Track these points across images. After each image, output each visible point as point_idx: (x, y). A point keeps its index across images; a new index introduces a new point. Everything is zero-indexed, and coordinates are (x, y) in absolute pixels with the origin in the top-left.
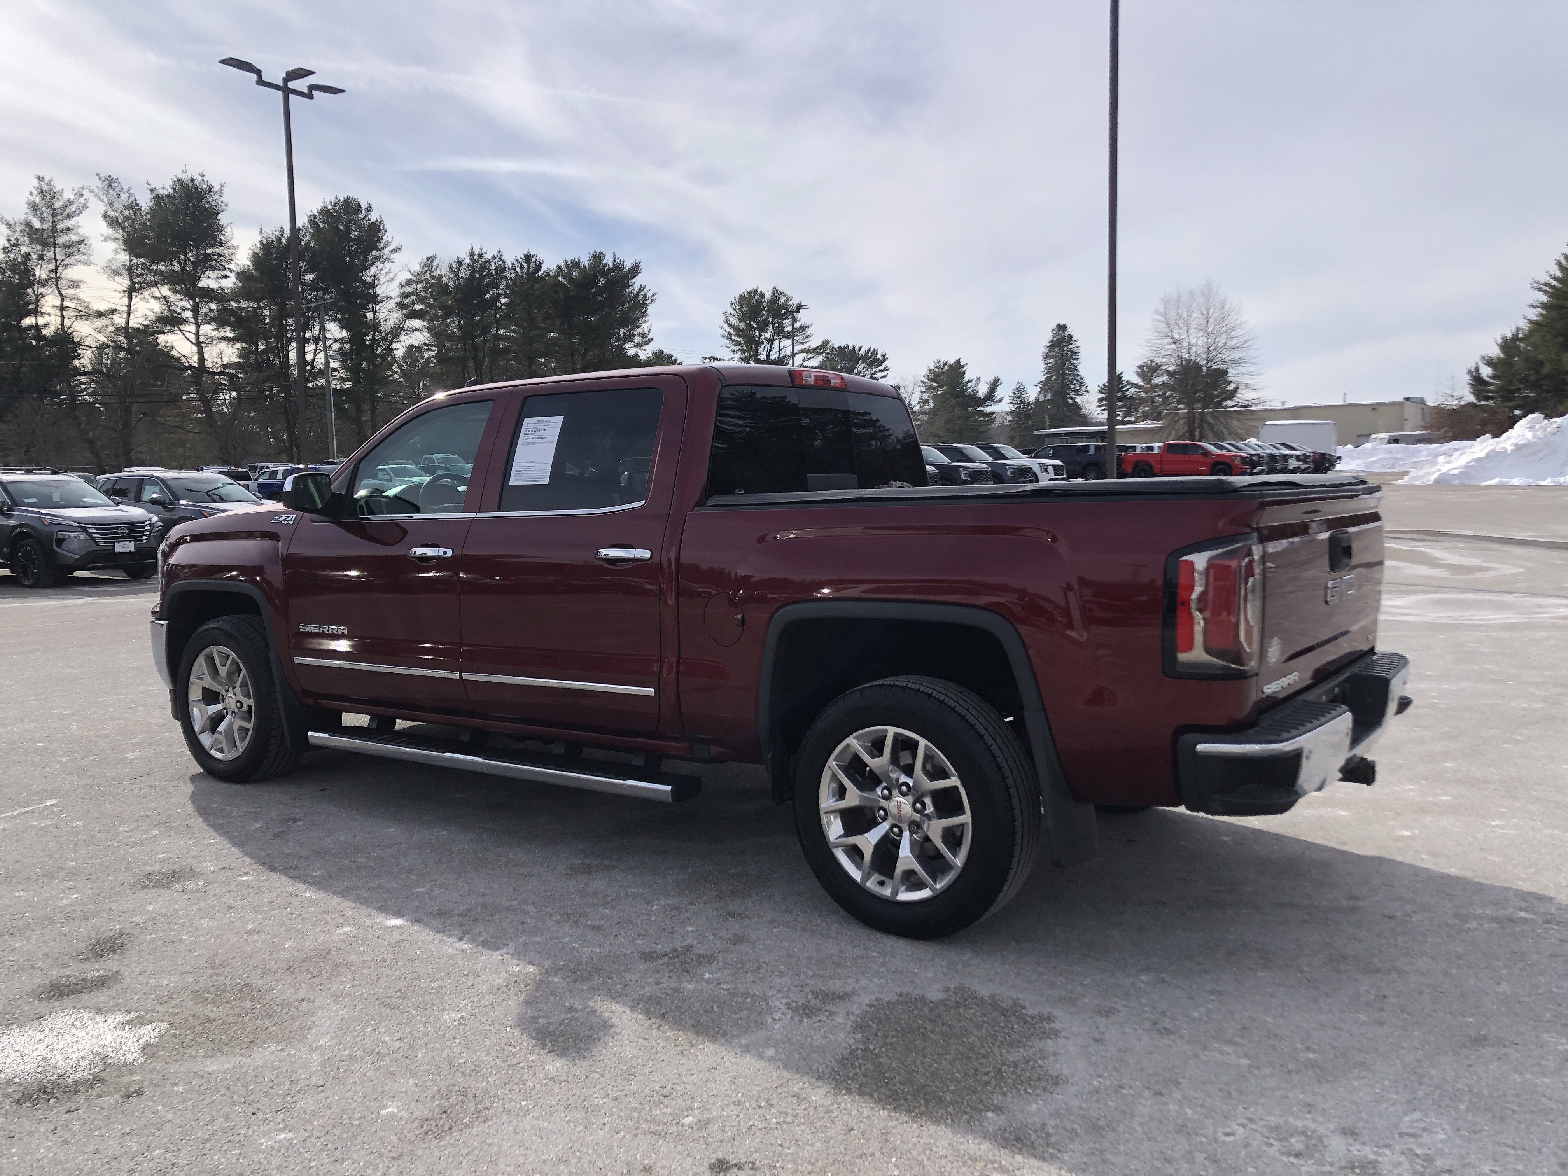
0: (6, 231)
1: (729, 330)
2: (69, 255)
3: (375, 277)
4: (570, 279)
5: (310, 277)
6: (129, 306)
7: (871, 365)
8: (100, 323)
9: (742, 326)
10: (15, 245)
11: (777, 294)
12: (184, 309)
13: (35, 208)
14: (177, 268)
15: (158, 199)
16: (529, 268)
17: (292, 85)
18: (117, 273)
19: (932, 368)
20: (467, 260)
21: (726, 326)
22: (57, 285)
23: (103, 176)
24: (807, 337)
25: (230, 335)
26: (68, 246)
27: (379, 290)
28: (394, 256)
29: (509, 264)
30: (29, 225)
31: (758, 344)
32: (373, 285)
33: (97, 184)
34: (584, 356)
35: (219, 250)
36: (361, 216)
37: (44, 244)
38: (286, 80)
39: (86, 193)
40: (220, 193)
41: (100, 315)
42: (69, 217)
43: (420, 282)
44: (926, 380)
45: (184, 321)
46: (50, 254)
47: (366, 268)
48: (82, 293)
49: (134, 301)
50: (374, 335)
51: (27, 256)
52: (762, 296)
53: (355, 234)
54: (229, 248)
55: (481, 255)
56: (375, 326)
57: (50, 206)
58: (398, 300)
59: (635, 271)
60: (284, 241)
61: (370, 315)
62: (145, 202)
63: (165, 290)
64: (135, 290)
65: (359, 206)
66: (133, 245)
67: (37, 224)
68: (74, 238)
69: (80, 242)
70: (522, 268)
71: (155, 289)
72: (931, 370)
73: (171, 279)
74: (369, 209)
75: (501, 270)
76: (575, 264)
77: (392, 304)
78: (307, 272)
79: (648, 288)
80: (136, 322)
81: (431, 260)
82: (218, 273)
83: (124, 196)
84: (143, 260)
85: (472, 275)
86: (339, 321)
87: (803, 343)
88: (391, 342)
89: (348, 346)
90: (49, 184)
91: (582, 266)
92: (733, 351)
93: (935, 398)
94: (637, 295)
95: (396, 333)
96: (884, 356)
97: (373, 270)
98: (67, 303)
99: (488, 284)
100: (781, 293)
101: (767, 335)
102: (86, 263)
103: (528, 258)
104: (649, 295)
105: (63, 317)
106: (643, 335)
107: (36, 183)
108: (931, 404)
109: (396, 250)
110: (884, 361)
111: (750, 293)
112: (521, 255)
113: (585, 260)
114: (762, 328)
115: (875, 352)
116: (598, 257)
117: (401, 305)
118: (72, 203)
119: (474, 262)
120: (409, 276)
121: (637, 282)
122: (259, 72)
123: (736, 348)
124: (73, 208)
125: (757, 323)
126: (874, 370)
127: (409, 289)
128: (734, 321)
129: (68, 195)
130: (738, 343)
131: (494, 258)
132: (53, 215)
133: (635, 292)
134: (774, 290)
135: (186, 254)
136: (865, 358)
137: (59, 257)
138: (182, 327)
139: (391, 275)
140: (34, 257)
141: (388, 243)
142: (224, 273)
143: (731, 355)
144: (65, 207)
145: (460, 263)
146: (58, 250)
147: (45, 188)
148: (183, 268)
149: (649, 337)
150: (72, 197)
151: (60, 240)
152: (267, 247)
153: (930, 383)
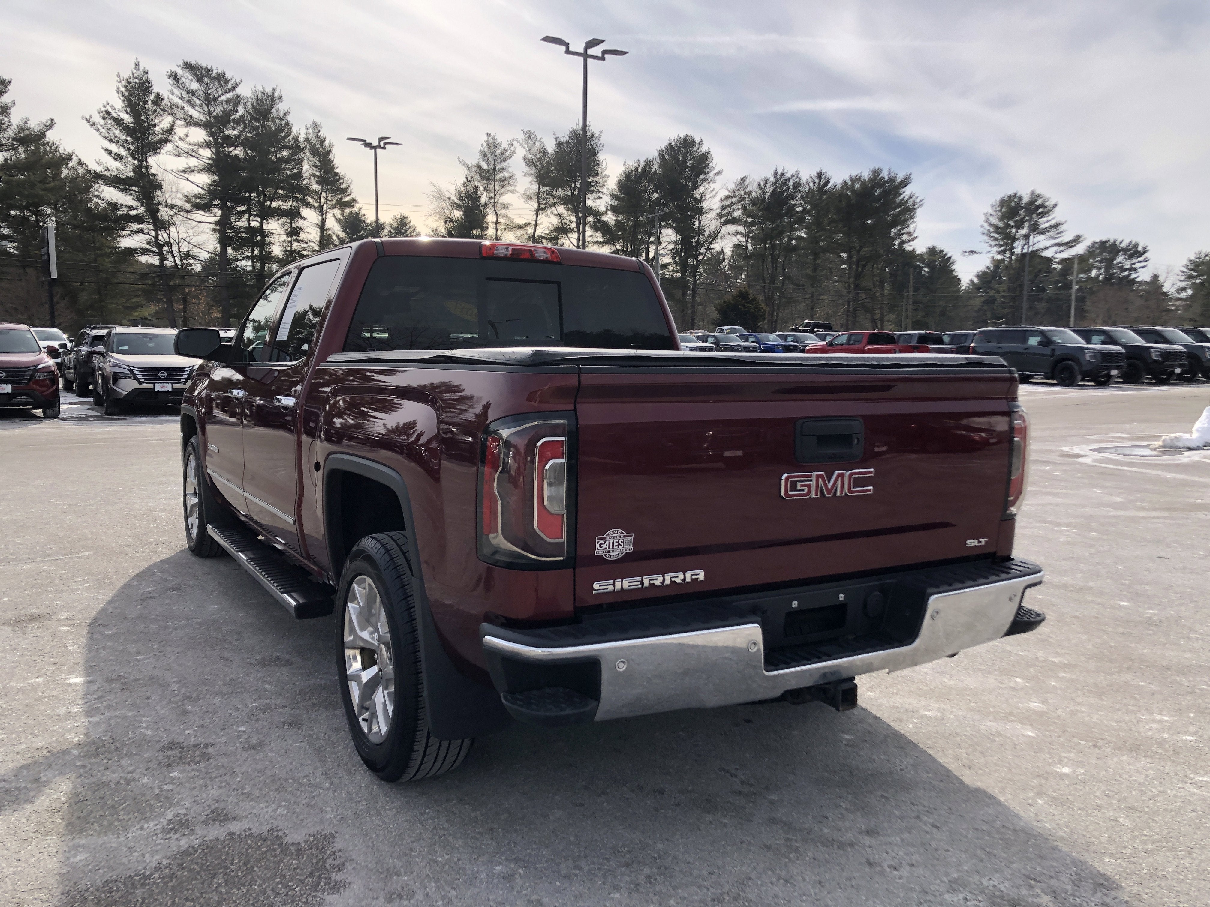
0: (467, 172)
1: (988, 228)
2: (503, 187)
3: (702, 195)
4: (853, 191)
5: (656, 195)
6: (536, 221)
7: (1131, 257)
8: (519, 232)
9: (1001, 224)
10: (470, 181)
11: (1035, 197)
12: (571, 222)
13: (484, 155)
14: (569, 193)
15: (560, 144)
16: (819, 183)
17: (590, 52)
18: (529, 198)
19: (1192, 258)
20: (772, 179)
21: (986, 225)
22: (494, 207)
23: (525, 131)
24: (1060, 233)
25: (601, 240)
26: (503, 180)
27: (705, 205)
28: (717, 178)
29: (804, 180)
30: (479, 167)
31: (1014, 239)
32: (700, 201)
33: (521, 137)
34: (859, 252)
35: (596, 179)
36: (695, 149)
37: (488, 180)
38: (586, 49)
39: (515, 143)
40: (599, 138)
41: (520, 227)
42: (504, 160)
43: (735, 196)
44: (1185, 270)
45: (571, 230)
46: (492, 186)
47: (695, 188)
48: (510, 213)
49: (539, 217)
50: (699, 239)
51: (476, 188)
52: (1021, 199)
53: (690, 163)
54: (603, 177)
55: (782, 174)
56: (700, 231)
57: (494, 153)
58: (718, 211)
59: (905, 182)
60: (640, 170)
61: (697, 223)
62: (551, 147)
63: (561, 209)
64: (542, 209)
65: (694, 141)
66: (542, 178)
67: (485, 166)
68: (507, 175)
69: (510, 177)
70: (814, 183)
71: (554, 208)
72: (1191, 261)
73: (565, 201)
74: (701, 143)
75: (797, 185)
76: (858, 179)
77: (712, 215)
78: (653, 192)
79: (916, 195)
80: (540, 231)
81: (743, 180)
82: (594, 195)
83: (537, 144)
84: (547, 188)
85: (775, 190)
86: (674, 228)
87: (1056, 238)
88: (711, 243)
89: (679, 247)
90: (493, 139)
91: (862, 179)
92: (991, 246)
93: (1194, 286)
94: (907, 202)
95: (713, 237)
96: (1145, 248)
97: (701, 189)
98: (500, 220)
99: (787, 197)
100: (1039, 196)
101: (1024, 231)
102: (513, 192)
103: (820, 175)
104: (918, 200)
105: (497, 230)
106: (909, 234)
107: (486, 138)
108: (1190, 292)
109: (719, 173)
110: (1144, 253)
111: (1010, 197)
112: (814, 173)
113: (866, 175)
114: (1019, 225)
115: (1136, 246)
116: (876, 173)
117: (720, 216)
118: (506, 151)
119: (777, 180)
120: (727, 193)
121: (907, 192)
122: (567, 45)
123: (994, 243)
124: (507, 154)
125: (1015, 222)
126: (1134, 261)
127: (727, 203)
128: (994, 221)
129: (504, 145)
130: (996, 239)
131: (793, 176)
132: (495, 160)
133: (906, 199)
134: (1033, 193)
135: (575, 183)
136: (1125, 250)
137: (497, 188)
138: (569, 235)
139: (714, 193)
140: (482, 188)
141: (713, 168)
142: (598, 195)
143: (989, 249)
144: (502, 153)
145: (766, 182)
146: (496, 183)
147: (491, 141)
148: (572, 193)
149: (915, 235)
150: (507, 147)
151: (498, 177)
152: (628, 175)
153: (1190, 272)
